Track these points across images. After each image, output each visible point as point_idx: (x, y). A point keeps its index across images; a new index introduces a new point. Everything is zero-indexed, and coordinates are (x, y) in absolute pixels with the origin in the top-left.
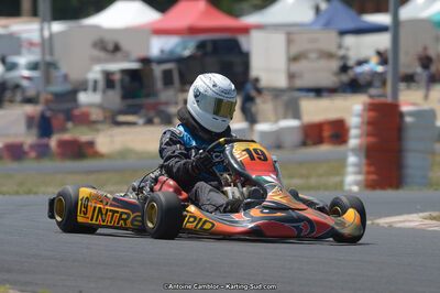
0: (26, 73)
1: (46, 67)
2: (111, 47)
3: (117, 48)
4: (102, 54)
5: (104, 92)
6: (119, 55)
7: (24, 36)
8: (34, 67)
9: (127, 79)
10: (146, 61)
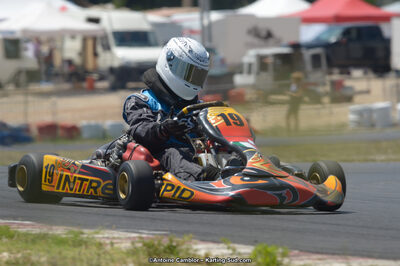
2: (264, 33)
3: (269, 35)
4: (256, 41)
5: (258, 74)
6: (271, 41)
7: (186, 24)
9: (279, 62)
10: (296, 46)
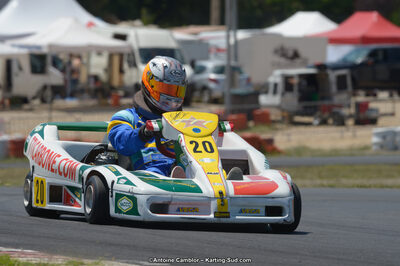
0: (213, 76)
1: (231, 71)
2: (290, 53)
3: (296, 55)
4: (283, 60)
5: (283, 94)
6: (298, 61)
7: (213, 42)
8: (220, 70)
9: (304, 83)
10: (322, 67)
